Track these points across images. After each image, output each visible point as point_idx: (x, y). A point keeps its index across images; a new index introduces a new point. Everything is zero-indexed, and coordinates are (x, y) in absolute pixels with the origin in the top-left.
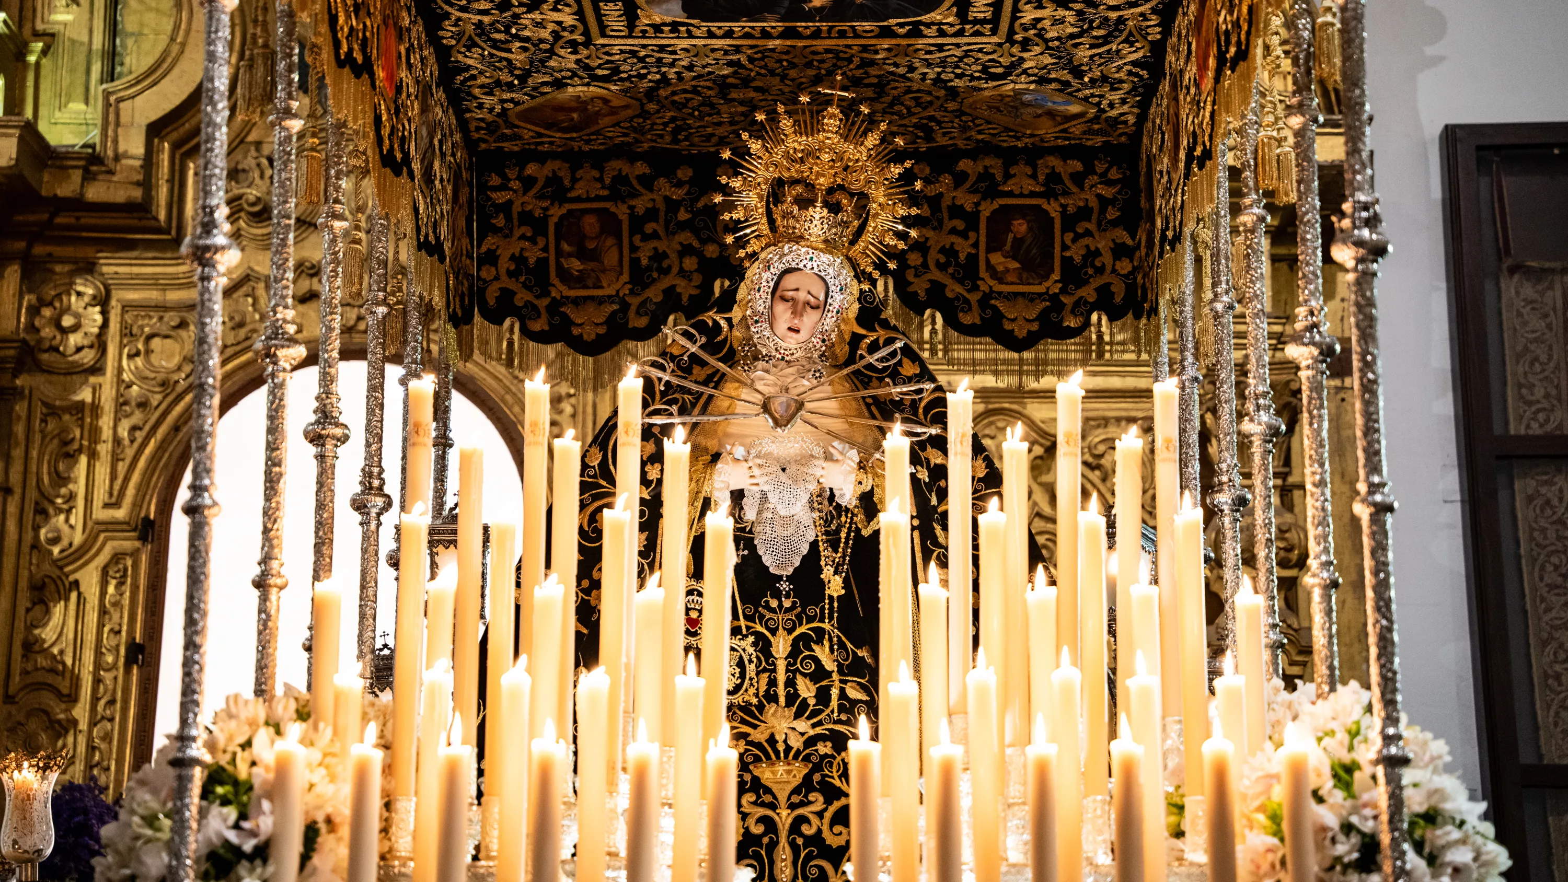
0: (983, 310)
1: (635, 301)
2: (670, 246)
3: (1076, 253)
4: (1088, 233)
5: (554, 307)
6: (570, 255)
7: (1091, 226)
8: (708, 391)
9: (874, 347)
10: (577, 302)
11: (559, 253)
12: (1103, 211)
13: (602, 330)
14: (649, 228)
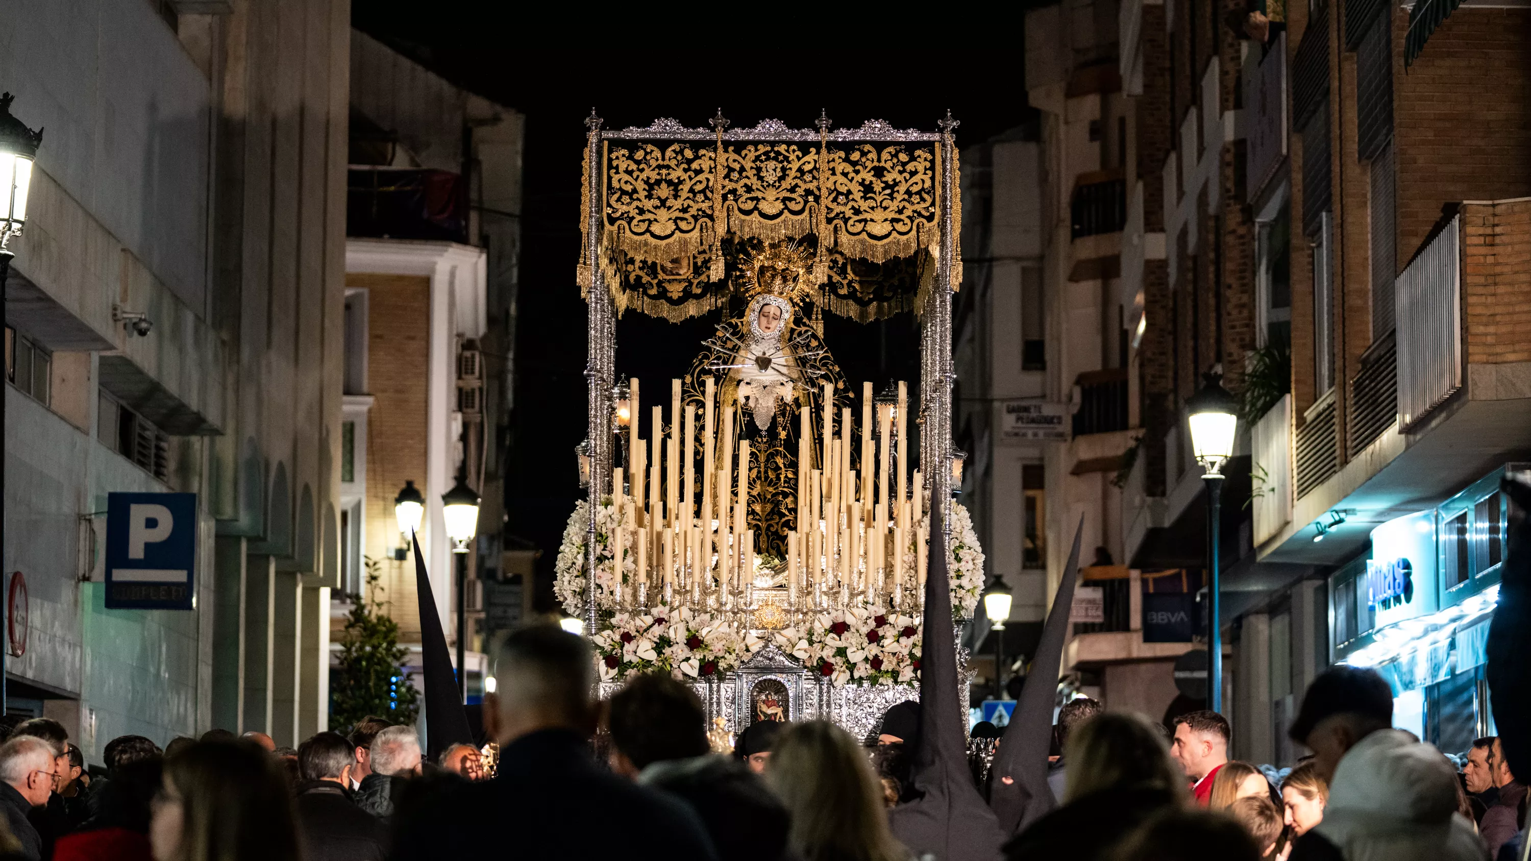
0: (849, 287)
1: (696, 282)
3: (890, 263)
5: (660, 284)
6: (666, 259)
8: (733, 354)
9: (800, 334)
10: (669, 281)
13: (681, 294)
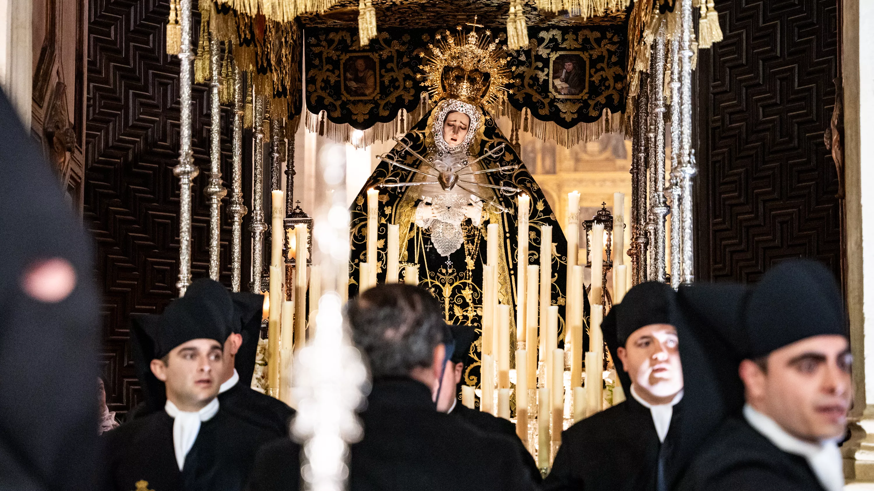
0: (550, 107)
1: (383, 103)
2: (399, 75)
3: (596, 78)
4: (602, 69)
5: (343, 106)
6: (350, 80)
7: (604, 65)
8: (414, 170)
9: (492, 147)
10: (355, 103)
11: (346, 79)
12: (610, 58)
13: (367, 117)
14: (389, 66)
